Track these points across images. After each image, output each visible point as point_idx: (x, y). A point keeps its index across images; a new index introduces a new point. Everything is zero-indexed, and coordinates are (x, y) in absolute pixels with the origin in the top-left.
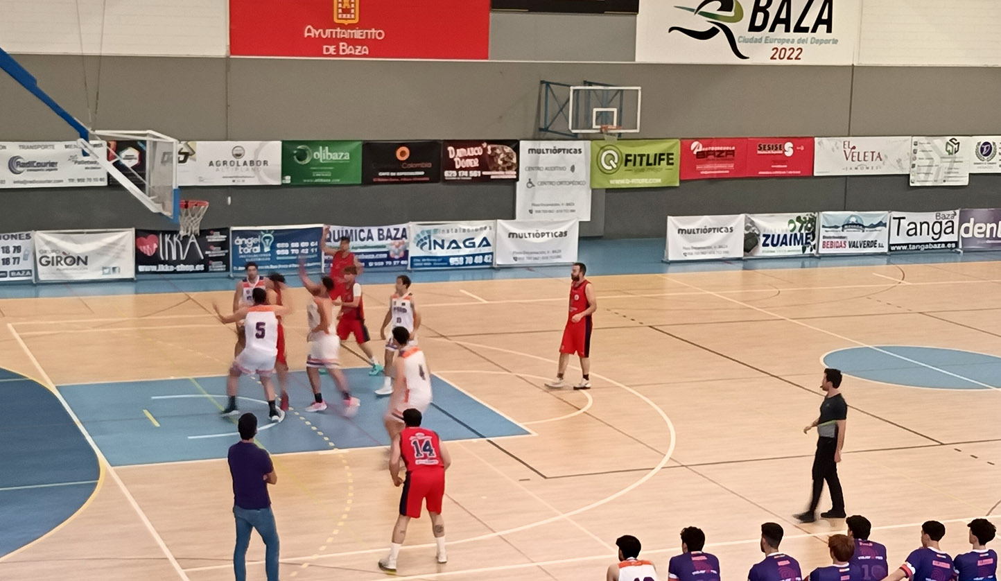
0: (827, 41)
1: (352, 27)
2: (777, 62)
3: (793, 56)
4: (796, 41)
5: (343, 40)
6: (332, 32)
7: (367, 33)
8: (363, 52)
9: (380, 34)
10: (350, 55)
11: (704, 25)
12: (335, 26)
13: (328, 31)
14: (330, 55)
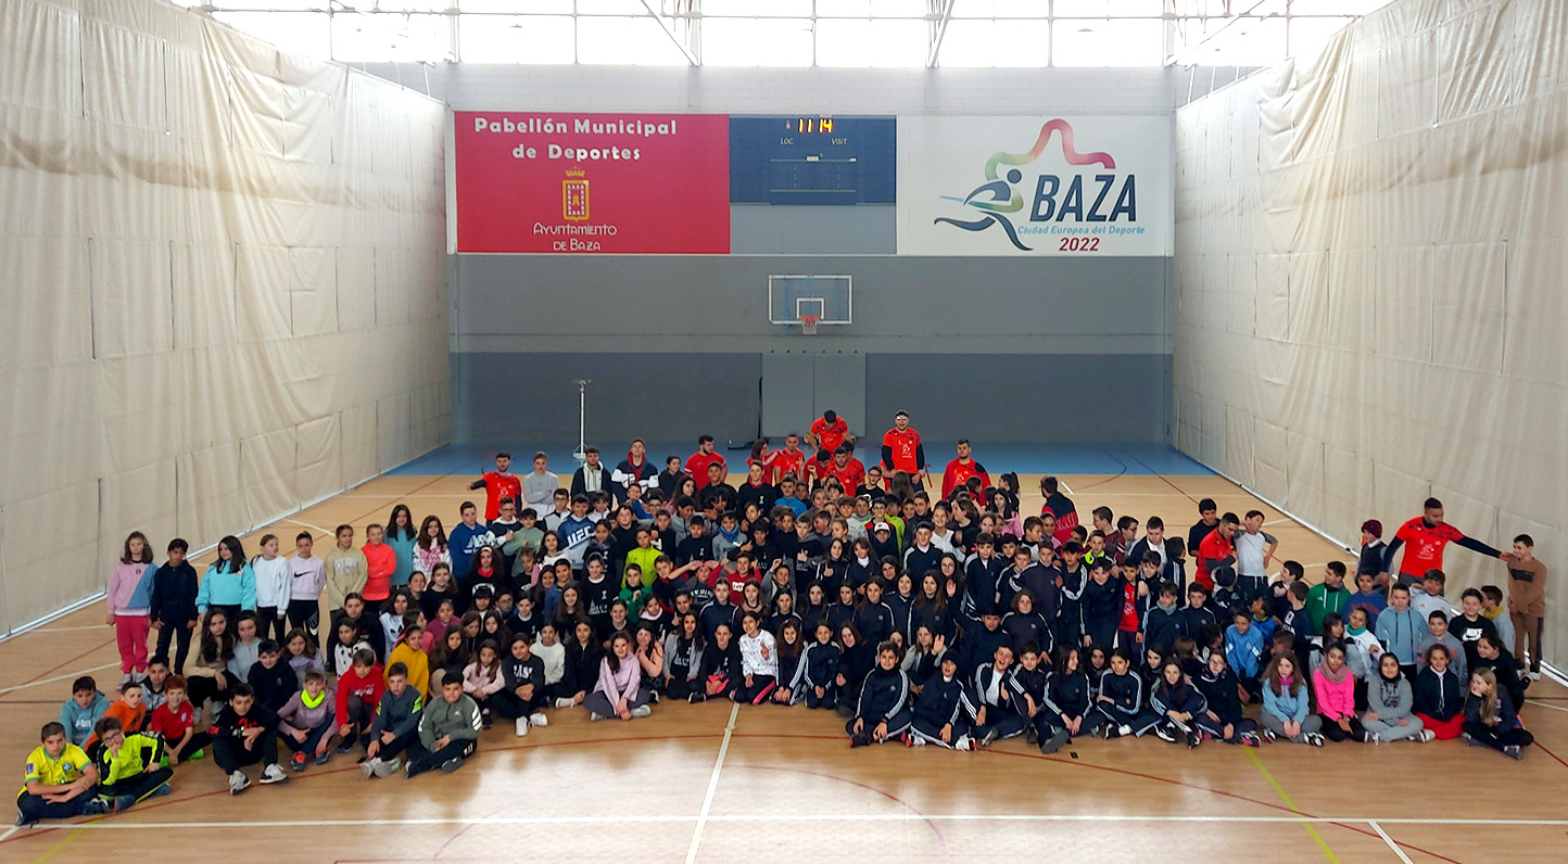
0: (1130, 231)
1: (582, 223)
2: (1069, 253)
3: (1089, 246)
4: (1090, 231)
5: (574, 236)
6: (562, 229)
7: (598, 230)
8: (595, 248)
9: (612, 230)
10: (582, 251)
11: (977, 216)
12: (565, 223)
13: (558, 229)
14: (561, 251)
